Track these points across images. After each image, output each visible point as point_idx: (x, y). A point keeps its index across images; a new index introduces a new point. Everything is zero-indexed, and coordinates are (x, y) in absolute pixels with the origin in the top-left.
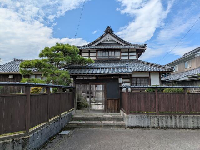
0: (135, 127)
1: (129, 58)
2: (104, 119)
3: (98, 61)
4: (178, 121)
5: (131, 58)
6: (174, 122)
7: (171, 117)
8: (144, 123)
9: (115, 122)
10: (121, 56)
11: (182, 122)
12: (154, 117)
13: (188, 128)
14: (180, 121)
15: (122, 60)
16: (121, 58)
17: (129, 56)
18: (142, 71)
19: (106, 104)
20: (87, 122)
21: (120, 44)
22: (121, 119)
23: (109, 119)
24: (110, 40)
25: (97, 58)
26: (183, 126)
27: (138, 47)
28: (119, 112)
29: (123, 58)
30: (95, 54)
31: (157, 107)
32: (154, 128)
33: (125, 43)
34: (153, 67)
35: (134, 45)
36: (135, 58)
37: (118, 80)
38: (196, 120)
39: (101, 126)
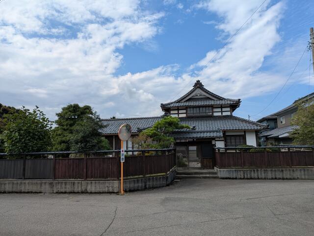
0: (226, 178)
1: (222, 114)
2: (202, 173)
3: (189, 118)
4: (260, 173)
5: (224, 114)
6: (256, 174)
7: (254, 171)
8: (233, 175)
9: (211, 175)
10: (213, 112)
11: (263, 174)
12: (240, 171)
13: (268, 179)
14: (261, 174)
15: (214, 116)
16: (213, 114)
17: (222, 112)
18: (236, 129)
19: (202, 163)
20: (189, 176)
21: (211, 99)
22: (216, 173)
23: (206, 173)
24: (200, 95)
25: (187, 115)
26: (263, 177)
27: (232, 103)
28: (213, 169)
29: (215, 114)
30: (184, 111)
31: (243, 163)
32: (241, 179)
33: (217, 98)
34: (248, 125)
35: (228, 100)
36: (229, 114)
37: (211, 142)
38: (274, 173)
39: (200, 178)
